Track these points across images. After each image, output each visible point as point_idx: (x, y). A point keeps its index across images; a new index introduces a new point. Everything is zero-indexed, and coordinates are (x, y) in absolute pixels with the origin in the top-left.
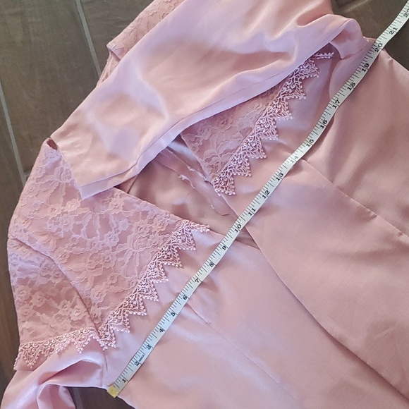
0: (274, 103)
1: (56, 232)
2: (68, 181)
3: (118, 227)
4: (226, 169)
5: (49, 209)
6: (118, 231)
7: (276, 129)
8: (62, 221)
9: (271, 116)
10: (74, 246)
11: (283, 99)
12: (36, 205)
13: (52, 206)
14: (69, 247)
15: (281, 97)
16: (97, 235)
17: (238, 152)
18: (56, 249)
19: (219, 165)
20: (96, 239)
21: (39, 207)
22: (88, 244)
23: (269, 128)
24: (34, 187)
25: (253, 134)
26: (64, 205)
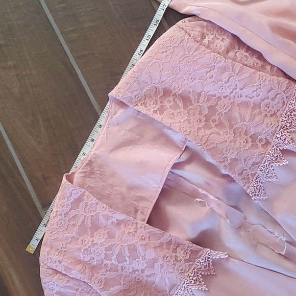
0: (285, 119)
1: (89, 260)
2: (92, 214)
3: (145, 255)
4: (256, 179)
5: (79, 242)
6: (145, 259)
7: (291, 139)
8: (94, 251)
9: (284, 130)
10: (107, 271)
11: (291, 115)
12: (67, 238)
13: (81, 238)
14: (103, 272)
15: (289, 113)
16: (126, 261)
17: (264, 163)
18: (92, 276)
19: (250, 176)
20: (126, 264)
21: (70, 239)
22: (119, 268)
23: (285, 139)
24: (63, 222)
25: (273, 146)
26: (92, 236)
